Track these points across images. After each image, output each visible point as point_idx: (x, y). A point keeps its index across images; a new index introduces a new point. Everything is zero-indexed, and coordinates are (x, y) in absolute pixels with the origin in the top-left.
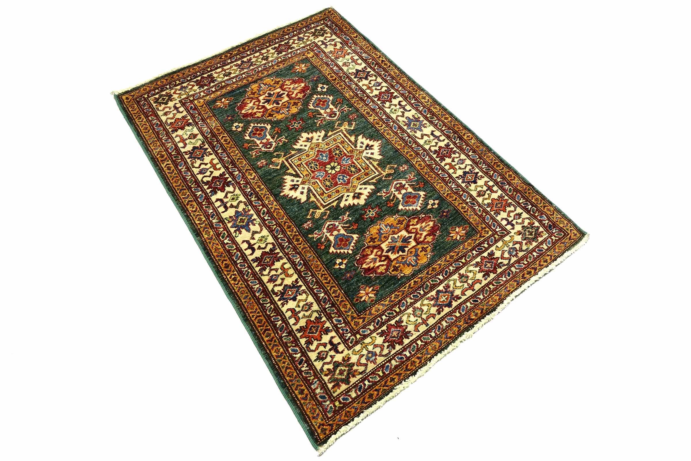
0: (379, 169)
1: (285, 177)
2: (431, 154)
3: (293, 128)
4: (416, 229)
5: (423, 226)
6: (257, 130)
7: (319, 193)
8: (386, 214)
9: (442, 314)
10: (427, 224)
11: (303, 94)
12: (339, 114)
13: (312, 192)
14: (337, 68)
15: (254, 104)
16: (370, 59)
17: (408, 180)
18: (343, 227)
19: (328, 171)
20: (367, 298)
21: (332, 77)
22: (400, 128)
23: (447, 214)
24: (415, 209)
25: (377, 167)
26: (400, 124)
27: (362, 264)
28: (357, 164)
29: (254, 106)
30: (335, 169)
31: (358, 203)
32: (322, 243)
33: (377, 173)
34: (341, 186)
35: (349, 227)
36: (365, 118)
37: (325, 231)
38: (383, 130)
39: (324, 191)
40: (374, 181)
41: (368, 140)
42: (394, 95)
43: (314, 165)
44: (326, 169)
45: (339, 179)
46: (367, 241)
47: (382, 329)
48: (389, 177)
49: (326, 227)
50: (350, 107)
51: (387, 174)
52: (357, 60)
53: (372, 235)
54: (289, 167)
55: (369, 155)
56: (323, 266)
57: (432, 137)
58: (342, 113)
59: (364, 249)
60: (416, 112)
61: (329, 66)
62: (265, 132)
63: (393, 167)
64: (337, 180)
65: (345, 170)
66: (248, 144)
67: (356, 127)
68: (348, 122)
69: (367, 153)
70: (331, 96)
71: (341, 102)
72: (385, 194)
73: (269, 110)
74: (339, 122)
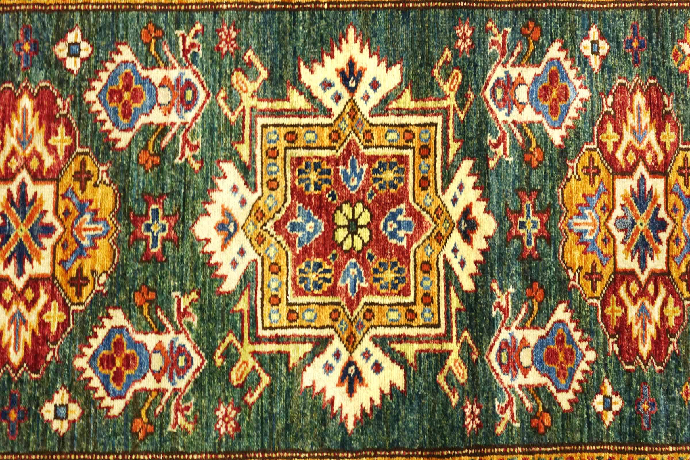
0: (430, 104)
1: (307, 382)
3: (163, 247)
4: (630, 147)
5: (635, 124)
6: (108, 362)
7: (403, 321)
8: (553, 188)
10: (635, 112)
11: (61, 129)
12: (194, 72)
13: (390, 338)
17: (503, 55)
18: (522, 327)
19: (353, 248)
23: (638, 38)
24: (580, 105)
25: (420, 104)
27: (637, 353)
28: (379, 152)
29: (14, 308)
30: (360, 222)
31: (487, 238)
32: (535, 415)
33: (438, 120)
34: (415, 245)
35: (530, 310)
36: (253, 10)
37: (506, 379)
39: (404, 305)
40: (454, 147)
41: (327, 59)
43: (315, 270)
44: (345, 247)
45: (393, 235)
48: (467, 97)
49: (499, 370)
50: (192, 23)
53: (581, 268)
54: (283, 348)
55: (375, 98)
56: (590, 451)
58: (194, 62)
59: (604, 315)
62: (130, 339)
63: (445, 62)
64: (394, 241)
65: (378, 200)
66: (139, 416)
67: (267, 59)
68: (237, 70)
69: (366, 97)
70: (121, 48)
71: (159, 33)
72: (501, 147)
73: (58, 274)
74: (222, 94)
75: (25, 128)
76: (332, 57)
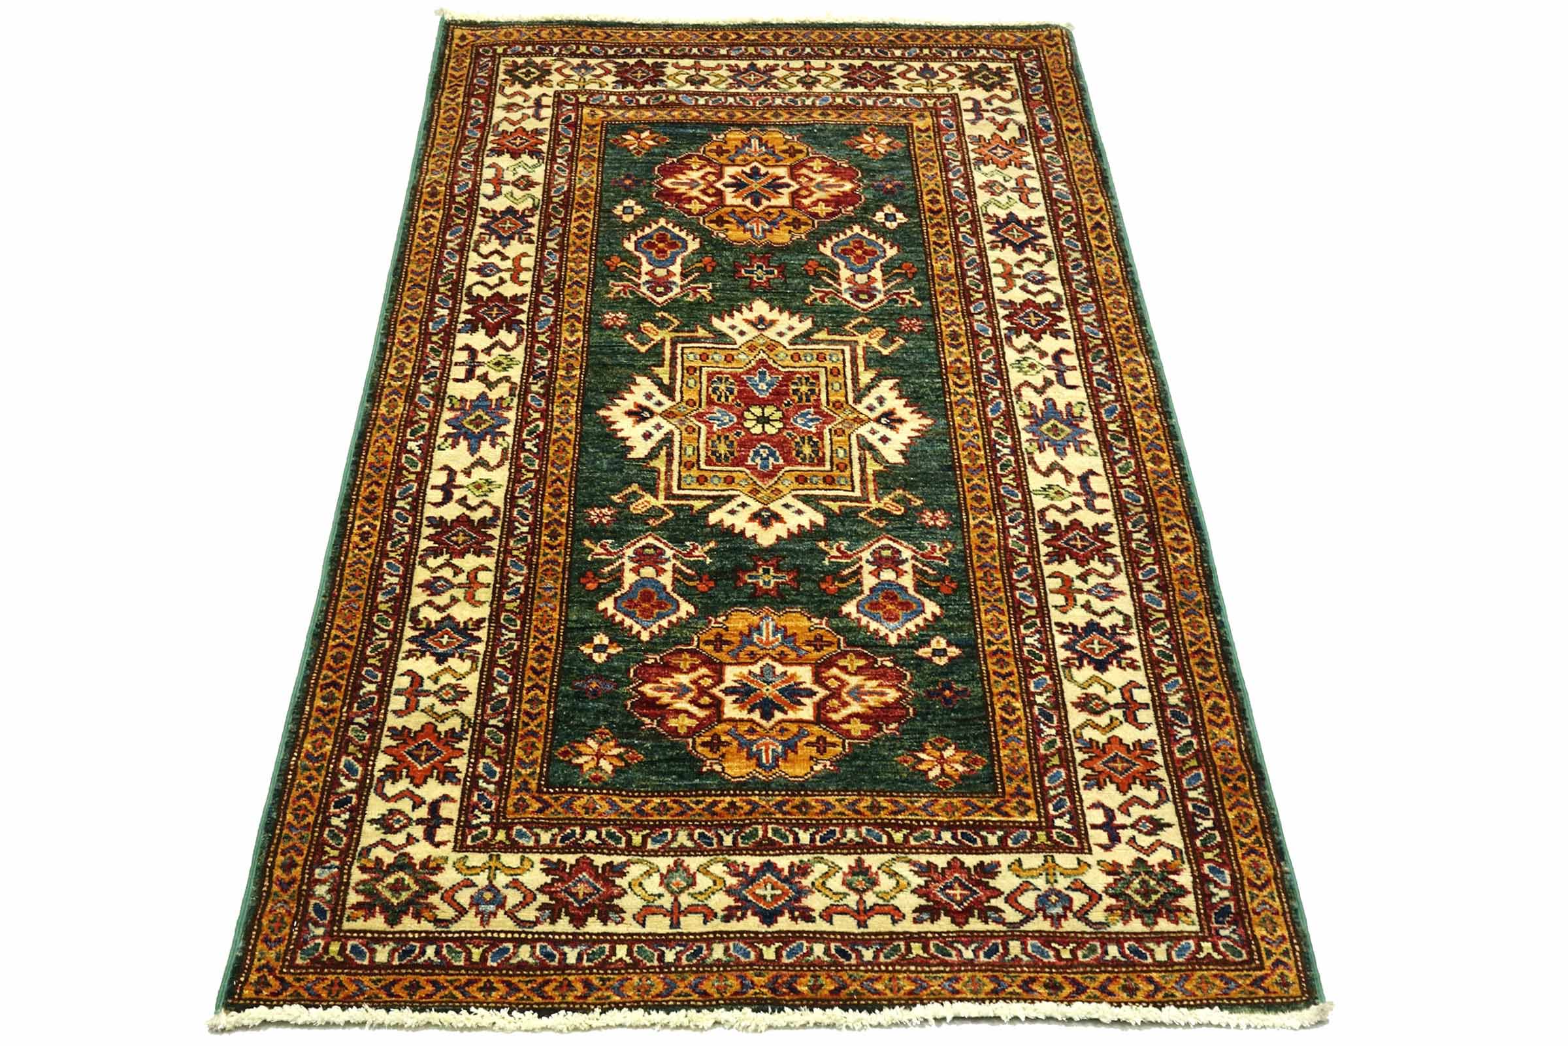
0: (871, 486)
1: (639, 379)
2: (1038, 526)
3: (746, 278)
4: (843, 683)
5: (866, 689)
6: (662, 239)
7: (685, 459)
8: (801, 603)
9: (734, 926)
10: (879, 689)
11: (830, 209)
12: (882, 301)
13: (671, 447)
14: (962, 186)
15: (703, 178)
16: (1069, 204)
17: (922, 555)
18: (676, 570)
19: (746, 420)
20: (592, 764)
21: (934, 201)
22: (1009, 417)
23: (954, 697)
24: (882, 634)
26: (1016, 406)
27: (646, 682)
28: (827, 442)
29: (701, 182)
30: (767, 426)
31: (755, 537)
32: (597, 575)
33: (857, 493)
34: (748, 472)
35: (690, 579)
36: (937, 344)
37: (630, 552)
38: (959, 397)
39: (698, 460)
40: (835, 506)
41: (903, 401)
42: (1061, 326)
43: (727, 389)
44: (746, 414)
45: (757, 453)
46: (704, 637)
47: (564, 858)
48: (880, 520)
49: (639, 545)
50: (921, 299)
51: (877, 510)
52: (1033, 190)
53: (727, 629)
54: (667, 362)
55: (873, 440)
56: (559, 628)
57: (1075, 486)
58: (890, 301)
59: (682, 651)
60: (1086, 401)
61: (947, 172)
62: (678, 253)
63: (910, 500)
64: (751, 454)
65: (786, 441)
66: (622, 260)
67: (898, 355)
68: (887, 332)
69: (873, 432)
70: (895, 249)
71: (910, 276)
72: (838, 554)
73: (725, 209)
74: (866, 320)
75: (829, 186)
76: (905, 406)
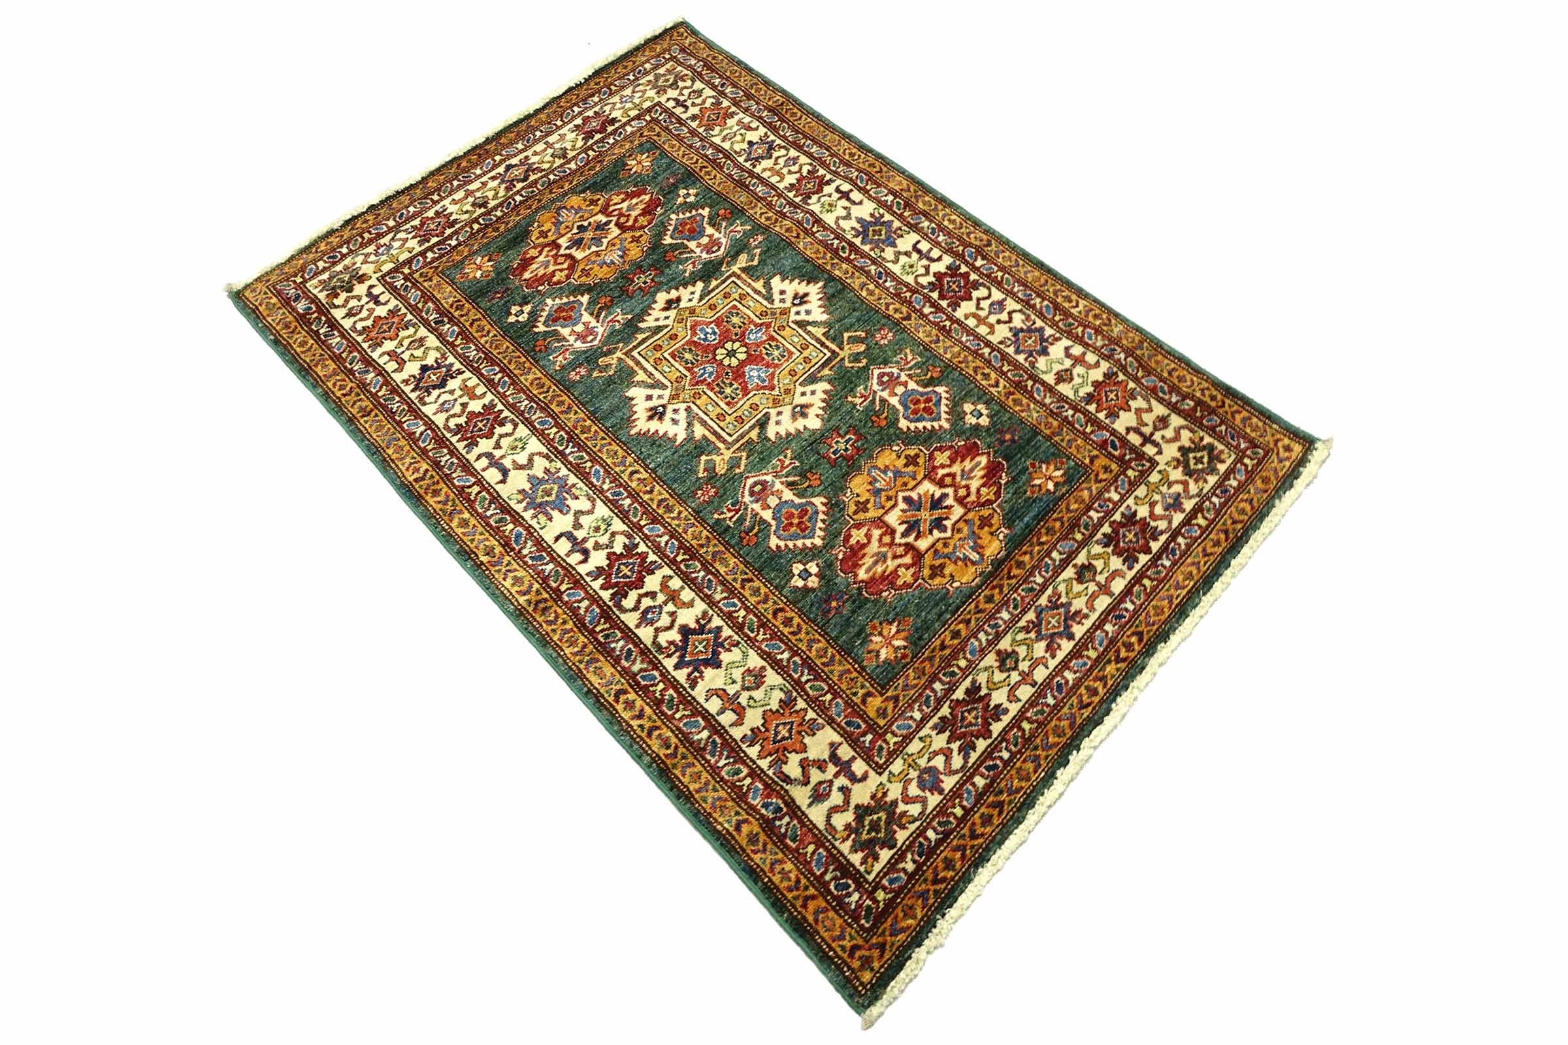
0: (631, 363)
1: (825, 317)
2: (511, 416)
4: (556, 264)
5: (541, 269)
7: (749, 298)
8: (612, 283)
10: (535, 273)
12: (743, 496)
13: (763, 298)
17: (568, 350)
18: (693, 251)
19: (741, 346)
20: (638, 159)
22: (584, 476)
24: (557, 299)
25: (636, 368)
26: (585, 488)
27: (652, 200)
28: (681, 369)
30: (726, 352)
31: (668, 293)
32: (726, 219)
33: (635, 353)
34: (708, 320)
35: (681, 253)
36: (676, 494)
37: (724, 241)
38: (628, 464)
39: (741, 303)
40: (640, 337)
41: (661, 433)
42: (603, 581)
43: (772, 355)
44: (745, 349)
45: (714, 333)
46: (645, 237)
48: (608, 350)
49: (723, 247)
50: (718, 521)
51: (615, 353)
53: (638, 247)
54: (824, 339)
55: (656, 392)
58: (738, 501)
59: (649, 223)
60: (541, 533)
62: (906, 411)
63: (601, 372)
64: (717, 331)
65: (705, 352)
67: (694, 464)
68: (717, 474)
69: (660, 397)
70: (774, 548)
71: (743, 535)
72: (616, 319)
74: (738, 472)
76: (657, 431)
